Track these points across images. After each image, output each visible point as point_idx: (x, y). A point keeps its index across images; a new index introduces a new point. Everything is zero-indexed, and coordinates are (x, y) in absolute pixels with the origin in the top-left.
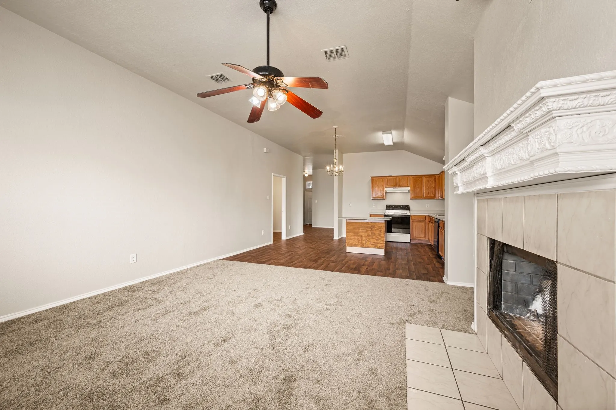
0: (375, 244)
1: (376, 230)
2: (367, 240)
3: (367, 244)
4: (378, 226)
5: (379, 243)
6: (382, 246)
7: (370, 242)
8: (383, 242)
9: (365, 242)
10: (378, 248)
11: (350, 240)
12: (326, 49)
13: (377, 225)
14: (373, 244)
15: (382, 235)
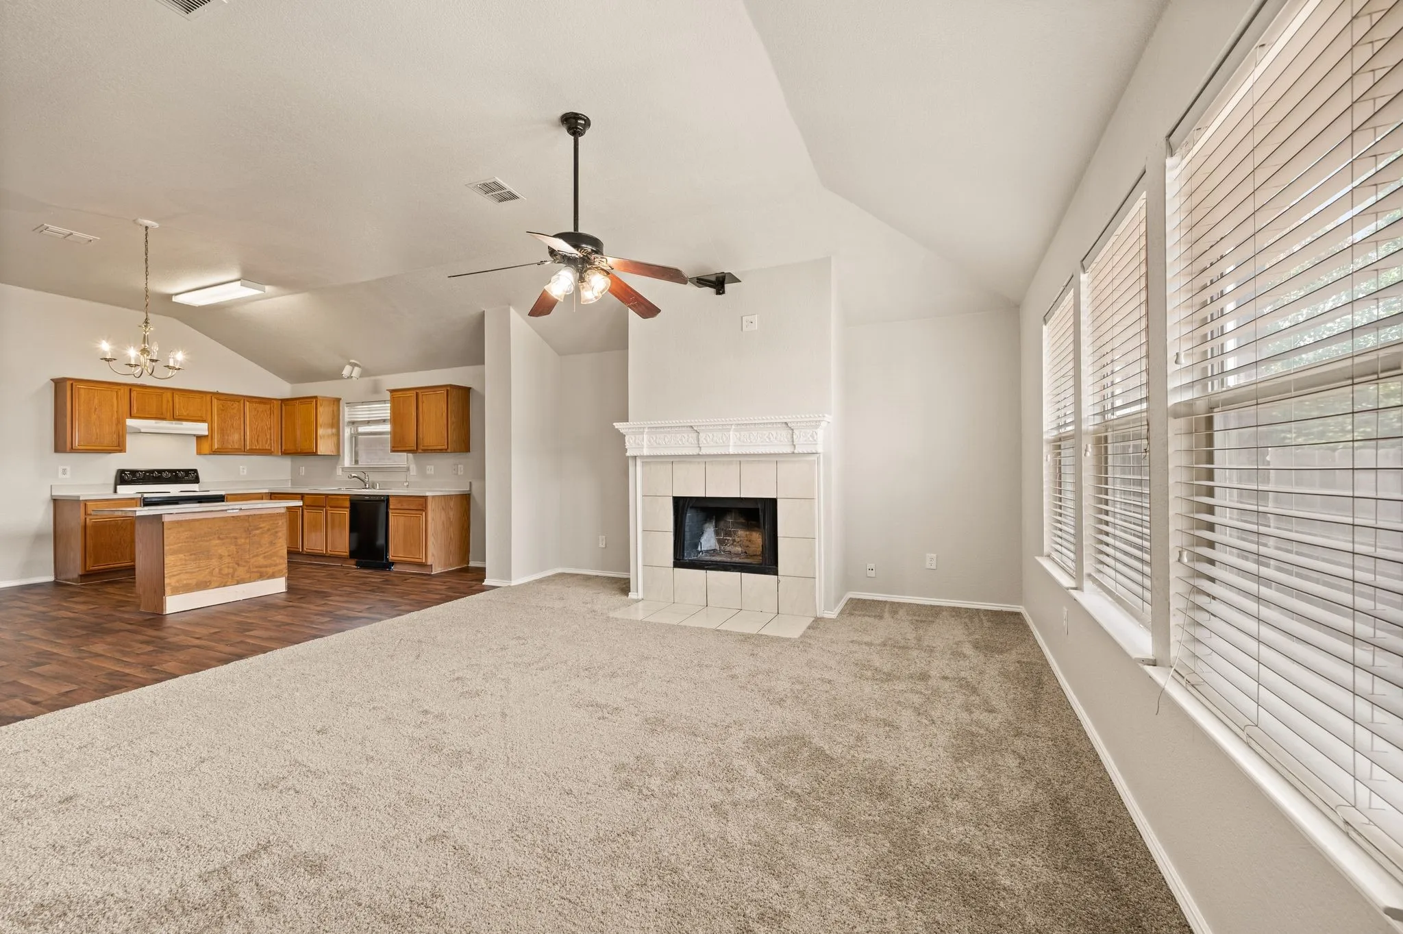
0: (262, 569)
1: (262, 533)
2: (238, 565)
3: (237, 574)
4: (269, 522)
5: (271, 565)
6: (280, 571)
7: (246, 569)
8: (281, 561)
9: (230, 571)
10: (266, 579)
11: (180, 574)
12: (504, 184)
13: (264, 521)
14: (255, 570)
15: (281, 544)
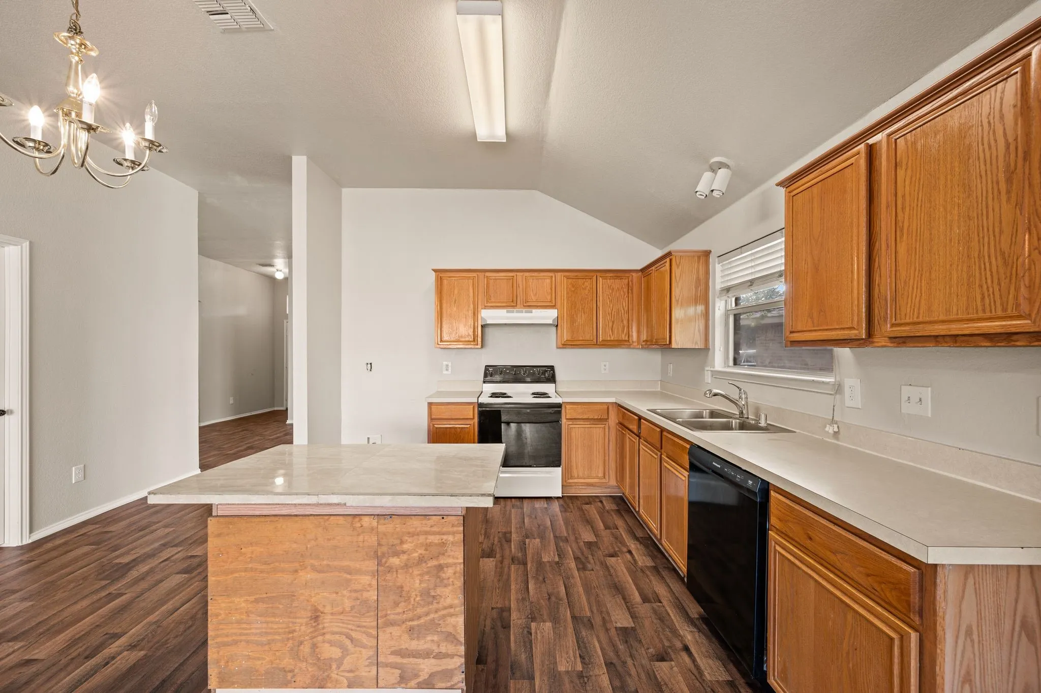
0: (405, 661)
1: (406, 566)
2: (352, 640)
3: (348, 663)
4: (422, 538)
5: (427, 655)
6: (447, 674)
7: (372, 652)
9: (336, 652)
10: (420, 686)
11: (235, 643)
13: (412, 535)
14: (393, 659)
15: (449, 601)
